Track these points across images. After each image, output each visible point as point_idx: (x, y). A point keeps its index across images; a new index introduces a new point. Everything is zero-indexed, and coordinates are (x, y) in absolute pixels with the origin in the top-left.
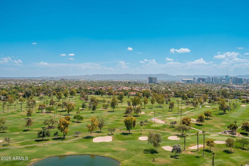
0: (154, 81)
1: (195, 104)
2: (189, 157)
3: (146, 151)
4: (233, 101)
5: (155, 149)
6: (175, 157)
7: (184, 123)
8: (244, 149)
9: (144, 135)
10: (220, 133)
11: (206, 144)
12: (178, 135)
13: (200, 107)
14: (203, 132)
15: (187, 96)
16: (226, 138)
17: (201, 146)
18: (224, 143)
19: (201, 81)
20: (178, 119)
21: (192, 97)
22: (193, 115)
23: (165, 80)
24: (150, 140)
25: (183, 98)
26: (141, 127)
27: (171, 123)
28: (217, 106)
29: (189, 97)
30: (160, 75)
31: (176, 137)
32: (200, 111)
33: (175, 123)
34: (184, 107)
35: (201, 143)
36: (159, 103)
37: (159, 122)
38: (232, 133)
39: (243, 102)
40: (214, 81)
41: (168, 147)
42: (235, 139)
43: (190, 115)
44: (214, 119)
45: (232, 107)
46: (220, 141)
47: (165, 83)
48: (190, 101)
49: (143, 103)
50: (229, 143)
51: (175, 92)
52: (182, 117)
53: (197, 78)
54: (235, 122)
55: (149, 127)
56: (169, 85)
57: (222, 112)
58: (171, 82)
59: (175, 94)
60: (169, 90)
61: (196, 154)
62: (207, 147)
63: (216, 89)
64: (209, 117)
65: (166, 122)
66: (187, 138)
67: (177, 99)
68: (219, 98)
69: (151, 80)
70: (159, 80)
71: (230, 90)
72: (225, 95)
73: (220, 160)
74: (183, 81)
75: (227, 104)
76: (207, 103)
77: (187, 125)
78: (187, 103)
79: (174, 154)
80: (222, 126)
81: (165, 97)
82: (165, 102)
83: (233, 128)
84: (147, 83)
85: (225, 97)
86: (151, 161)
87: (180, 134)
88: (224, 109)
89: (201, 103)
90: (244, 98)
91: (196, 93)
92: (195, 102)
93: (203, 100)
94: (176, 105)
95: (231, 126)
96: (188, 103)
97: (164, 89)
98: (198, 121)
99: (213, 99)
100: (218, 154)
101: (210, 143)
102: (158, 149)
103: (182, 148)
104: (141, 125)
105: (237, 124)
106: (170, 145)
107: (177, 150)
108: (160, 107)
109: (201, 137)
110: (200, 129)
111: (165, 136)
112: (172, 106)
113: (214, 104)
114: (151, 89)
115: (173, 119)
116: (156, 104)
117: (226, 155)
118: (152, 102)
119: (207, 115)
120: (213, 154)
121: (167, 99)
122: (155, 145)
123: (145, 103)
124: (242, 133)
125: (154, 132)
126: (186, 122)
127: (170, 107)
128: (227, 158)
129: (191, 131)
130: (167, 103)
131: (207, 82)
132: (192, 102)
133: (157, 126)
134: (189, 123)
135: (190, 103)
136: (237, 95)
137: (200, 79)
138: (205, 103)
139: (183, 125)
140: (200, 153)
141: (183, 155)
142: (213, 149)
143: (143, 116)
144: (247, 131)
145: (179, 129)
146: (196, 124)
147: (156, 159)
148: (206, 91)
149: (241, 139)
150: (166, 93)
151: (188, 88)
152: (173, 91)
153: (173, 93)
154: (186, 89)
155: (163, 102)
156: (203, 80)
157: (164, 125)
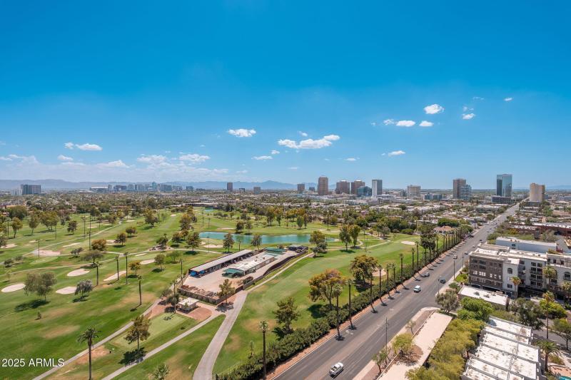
0: (34, 190)
1: (112, 220)
2: (105, 292)
3: (22, 307)
4: (162, 211)
5: (42, 298)
6: (82, 299)
7: (94, 248)
8: (175, 263)
9: (15, 282)
10: (148, 251)
11: (129, 269)
12: (86, 268)
13: (120, 223)
14: (126, 254)
15: (98, 211)
16: (155, 255)
17: (123, 273)
18: (153, 261)
19: (120, 189)
20: (86, 245)
21: (107, 211)
22: (109, 235)
23: (58, 188)
24: (29, 287)
25: (93, 213)
26: (7, 271)
27: (72, 253)
28: (143, 219)
29: (102, 211)
30: (47, 182)
31: (82, 270)
32: (120, 227)
33: (80, 250)
34: (94, 226)
35: (122, 269)
36: (47, 224)
37: (50, 254)
38: (162, 248)
39: (173, 211)
40: (139, 188)
41: (69, 288)
42: (165, 254)
43: (104, 236)
44: (140, 234)
45: (161, 218)
46: (147, 260)
47: (59, 193)
48: (104, 216)
49: (11, 229)
50: (159, 260)
51: (78, 206)
52: (92, 240)
53: (113, 186)
54: (165, 235)
55: (26, 266)
56: (67, 196)
57: (150, 225)
58: (70, 192)
60: (67, 203)
61: (116, 285)
62: (131, 272)
63: (141, 198)
64: (132, 234)
65: (62, 253)
66: (101, 268)
67: (83, 215)
68: (146, 209)
69: (27, 189)
70: (45, 188)
71: (158, 199)
72: (152, 205)
73: (149, 283)
74: (91, 189)
75: (155, 215)
76: (129, 217)
77: (101, 250)
78: (98, 219)
79: (79, 295)
80: (149, 242)
81: (60, 215)
82: (59, 223)
83: (162, 242)
84: (20, 194)
85: (153, 207)
86: (33, 321)
87: (88, 264)
88: (151, 221)
89: (122, 218)
91: (113, 205)
92: (112, 216)
93: (123, 214)
94: (80, 225)
95: (161, 240)
96: (100, 220)
97: (56, 202)
98: (117, 241)
99: (137, 211)
100: (145, 277)
101: (135, 266)
102: (48, 297)
103: (92, 283)
104: (8, 266)
105: (167, 237)
106: (71, 284)
107: (84, 289)
108: (51, 231)
109: (122, 262)
110: (119, 251)
111: (61, 274)
112: (73, 226)
113: (138, 216)
114: (29, 204)
115: (76, 245)
116: (41, 227)
117: (156, 275)
118: (33, 225)
119: (129, 231)
120: (140, 278)
121: (64, 218)
122: (42, 292)
123: (15, 228)
124: (172, 246)
125: (38, 273)
126: (99, 247)
127: (69, 230)
128: (157, 278)
129: (106, 256)
130: (63, 224)
131: (129, 191)
132: (107, 218)
133: (44, 261)
134: (103, 247)
135: (103, 219)
136: (166, 204)
137: (117, 187)
138: (126, 217)
139: (93, 252)
140: (121, 282)
141: (96, 292)
142: (139, 273)
143: (10, 250)
144: (178, 242)
145: (87, 258)
146: (115, 246)
147: (43, 314)
148: (128, 202)
149: (171, 252)
150: (61, 208)
151: (100, 199)
152: (74, 205)
153: (75, 207)
154: (97, 200)
155: (55, 223)
156: (123, 188)
157: (59, 257)
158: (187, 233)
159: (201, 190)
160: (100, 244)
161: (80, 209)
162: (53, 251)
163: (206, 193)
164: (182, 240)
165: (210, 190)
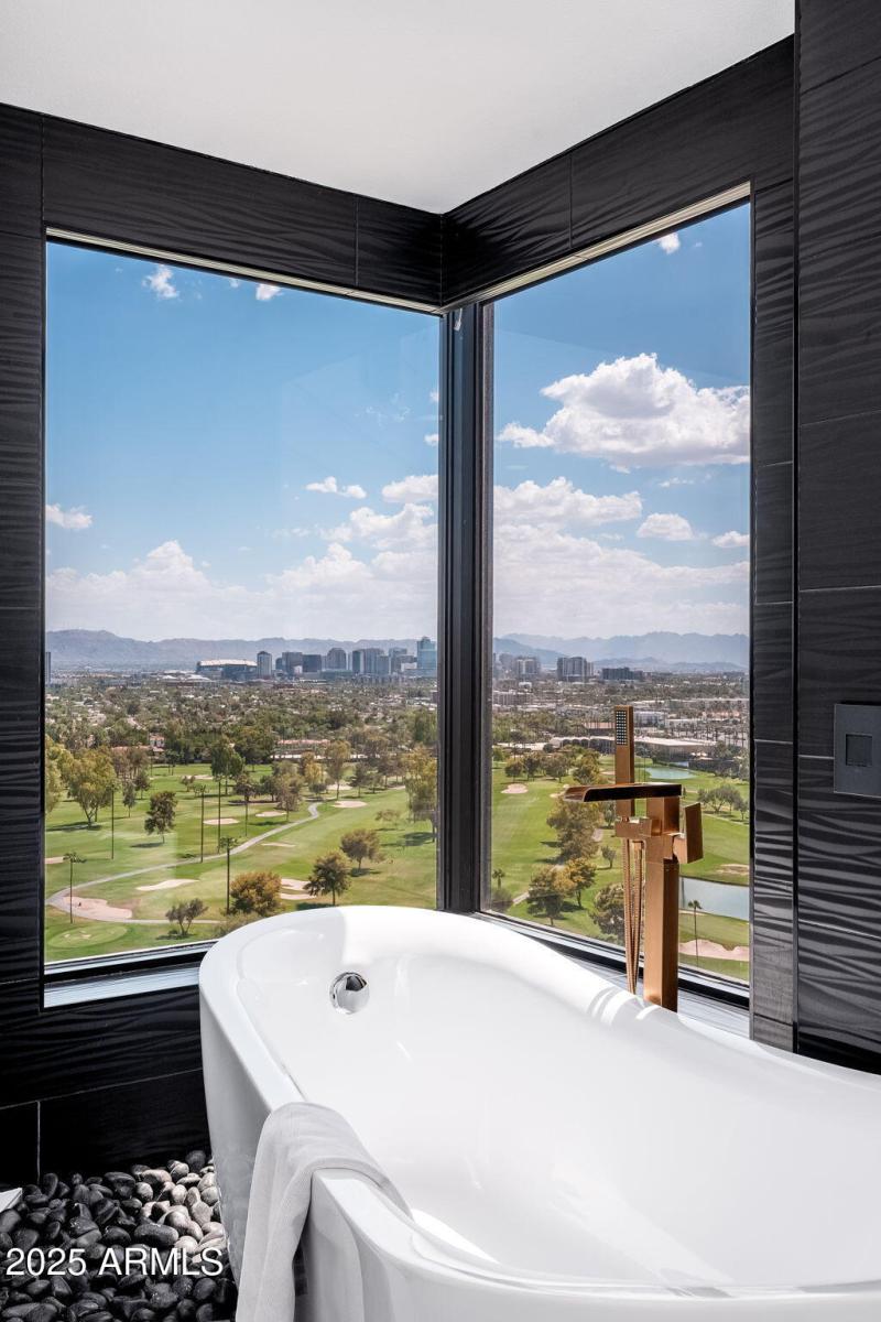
1: (287, 798)
7: (243, 906)
13: (314, 810)
15: (235, 755)
19: (299, 669)
20: (214, 888)
21: (266, 761)
22: (283, 859)
23: (98, 665)
25: (219, 764)
27: (171, 916)
28: (399, 801)
29: (250, 759)
30: (67, 639)
32: (319, 829)
33: (195, 909)
34: (230, 817)
36: (82, 800)
37: (100, 914)
39: (515, 771)
40: (367, 666)
43: (269, 860)
47: (102, 684)
48: (256, 779)
51: (169, 734)
52: (236, 874)
53: (276, 654)
54: (498, 875)
56: (127, 693)
58: (135, 680)
59: (172, 744)
60: (131, 721)
63: (380, 710)
64: (366, 863)
65: (136, 913)
70: (64, 666)
74: (199, 669)
76: (345, 787)
78: (240, 790)
81: (117, 766)
82: (119, 797)
89: (318, 789)
90: (515, 751)
91: (282, 732)
92: (284, 783)
94: (184, 809)
96: (245, 793)
97: (97, 717)
98: (315, 887)
99: (370, 762)
105: (508, 885)
108: (97, 825)
112: (161, 814)
113: (379, 788)
115: (180, 889)
119: (354, 847)
121: (131, 777)
127: (150, 826)
130: (129, 801)
131: (329, 677)
132: (268, 787)
134: (271, 905)
135: (257, 791)
137: (288, 661)
138: (333, 788)
148: (335, 722)
150: (117, 740)
151: (235, 707)
152: (153, 730)
153: (159, 739)
154: (223, 713)
155: (105, 799)
156: (311, 662)
157: (131, 929)
158: (588, 875)
159: (624, 673)
160: (259, 891)
161: (176, 747)
162: (111, 904)
163: (650, 693)
164: (570, 908)
165: (663, 677)
